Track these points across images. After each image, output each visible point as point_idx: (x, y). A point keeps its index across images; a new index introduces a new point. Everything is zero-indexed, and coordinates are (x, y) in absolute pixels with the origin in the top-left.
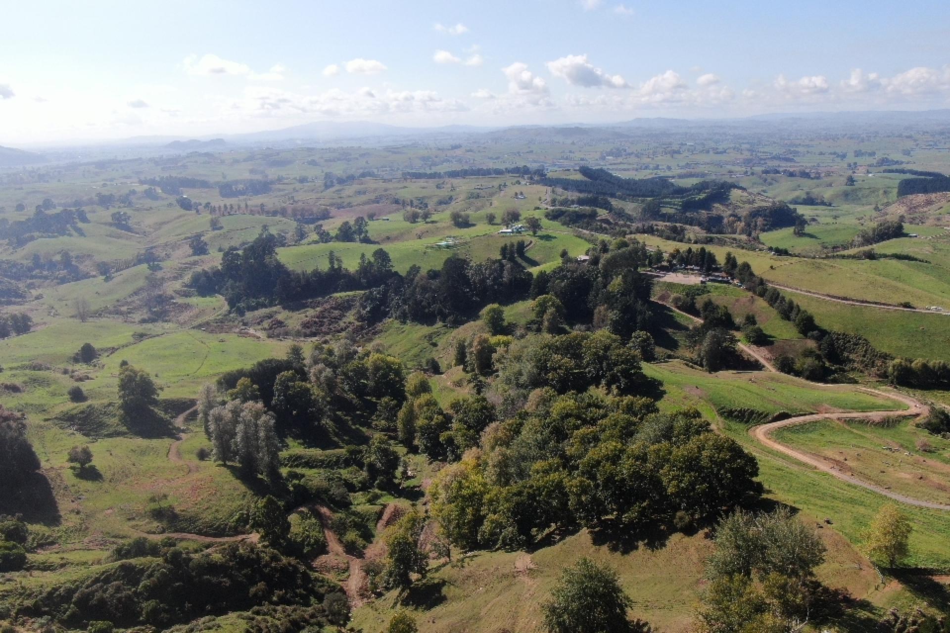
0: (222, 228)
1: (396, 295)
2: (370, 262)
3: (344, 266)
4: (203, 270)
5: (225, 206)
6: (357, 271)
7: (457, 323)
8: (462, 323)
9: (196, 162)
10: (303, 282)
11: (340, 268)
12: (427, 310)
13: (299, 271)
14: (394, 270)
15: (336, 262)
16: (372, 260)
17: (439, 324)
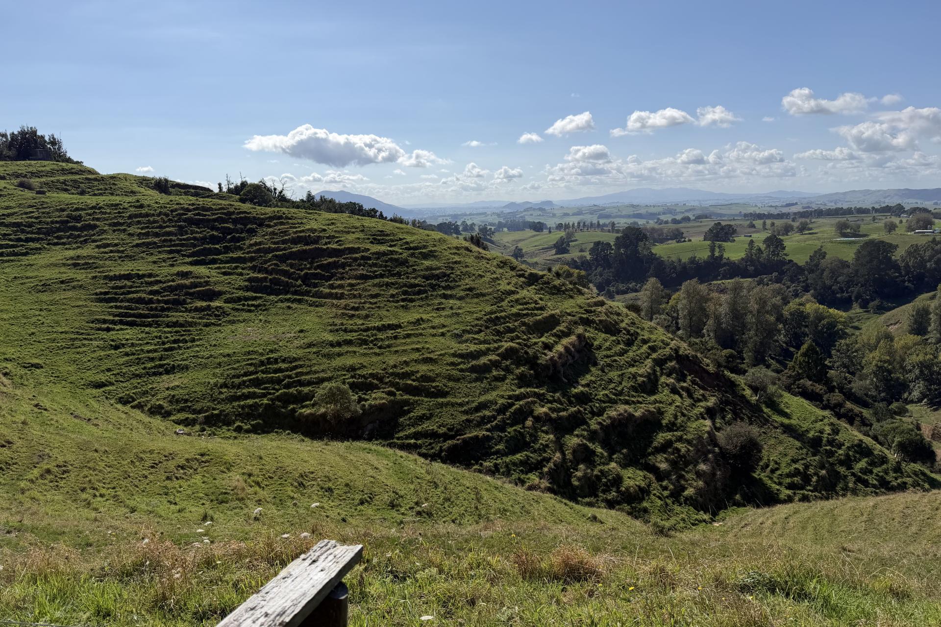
0: (576, 240)
1: (793, 282)
2: (760, 249)
3: (726, 255)
4: (573, 259)
5: (579, 223)
6: (742, 259)
7: (881, 310)
8: (890, 309)
9: (532, 215)
10: (679, 268)
11: (721, 257)
12: (839, 295)
13: (674, 258)
14: (788, 258)
15: (717, 250)
16: (763, 247)
17: (856, 309)
